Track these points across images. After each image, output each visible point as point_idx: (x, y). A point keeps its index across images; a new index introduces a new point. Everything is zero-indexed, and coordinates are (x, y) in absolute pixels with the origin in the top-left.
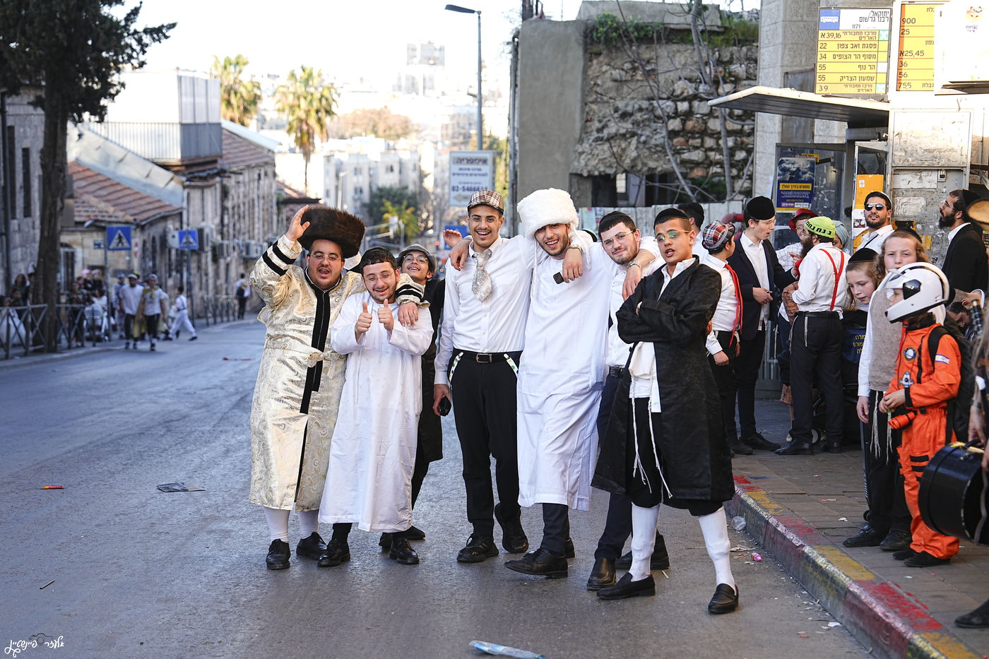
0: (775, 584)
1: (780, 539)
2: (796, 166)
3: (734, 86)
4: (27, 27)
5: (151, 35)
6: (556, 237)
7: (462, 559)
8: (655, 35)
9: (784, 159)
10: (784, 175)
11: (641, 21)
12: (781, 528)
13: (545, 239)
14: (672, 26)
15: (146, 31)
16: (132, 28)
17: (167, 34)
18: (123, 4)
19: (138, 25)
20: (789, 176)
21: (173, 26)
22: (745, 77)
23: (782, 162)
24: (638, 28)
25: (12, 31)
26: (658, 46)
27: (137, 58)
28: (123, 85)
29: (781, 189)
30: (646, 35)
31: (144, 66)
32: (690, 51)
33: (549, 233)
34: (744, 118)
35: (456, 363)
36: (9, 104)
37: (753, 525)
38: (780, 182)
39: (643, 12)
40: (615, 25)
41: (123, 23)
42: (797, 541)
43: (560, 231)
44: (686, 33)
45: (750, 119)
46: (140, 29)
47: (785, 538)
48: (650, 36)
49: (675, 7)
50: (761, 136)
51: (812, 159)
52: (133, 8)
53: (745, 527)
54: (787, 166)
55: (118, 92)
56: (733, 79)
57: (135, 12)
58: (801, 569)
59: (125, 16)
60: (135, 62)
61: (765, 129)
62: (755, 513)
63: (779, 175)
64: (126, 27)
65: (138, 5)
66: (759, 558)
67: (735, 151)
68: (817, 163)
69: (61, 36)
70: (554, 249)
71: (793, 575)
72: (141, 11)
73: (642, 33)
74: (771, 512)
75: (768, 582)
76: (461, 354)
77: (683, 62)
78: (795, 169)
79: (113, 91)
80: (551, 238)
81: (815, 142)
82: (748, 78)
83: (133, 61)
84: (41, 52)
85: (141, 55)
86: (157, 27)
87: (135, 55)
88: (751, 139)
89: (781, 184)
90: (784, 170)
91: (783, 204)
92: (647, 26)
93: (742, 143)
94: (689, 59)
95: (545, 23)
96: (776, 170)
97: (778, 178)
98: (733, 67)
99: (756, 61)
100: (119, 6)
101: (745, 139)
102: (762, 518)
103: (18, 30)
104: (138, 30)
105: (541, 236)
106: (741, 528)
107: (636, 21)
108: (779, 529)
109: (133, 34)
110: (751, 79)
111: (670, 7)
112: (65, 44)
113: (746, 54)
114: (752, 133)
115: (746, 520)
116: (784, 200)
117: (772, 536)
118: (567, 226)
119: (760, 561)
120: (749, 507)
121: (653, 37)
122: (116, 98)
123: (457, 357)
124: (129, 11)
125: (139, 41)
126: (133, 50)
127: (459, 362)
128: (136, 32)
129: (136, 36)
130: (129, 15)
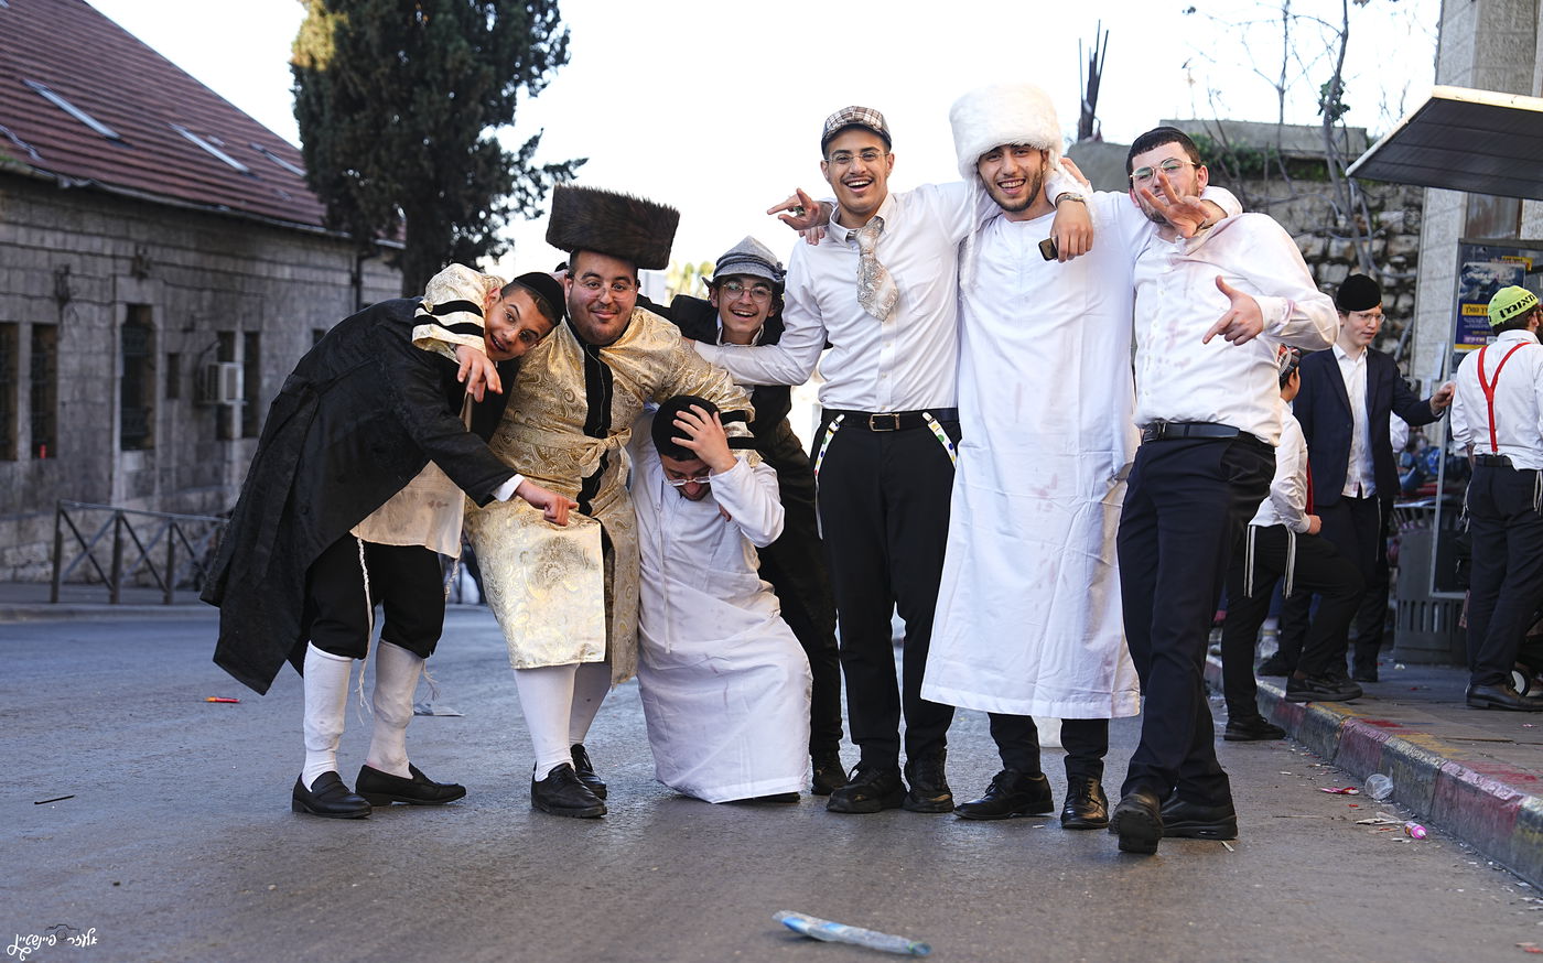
0: (1457, 870)
1: (1464, 796)
2: (1492, 276)
3: (1384, 242)
4: (383, 153)
5: (554, 173)
6: (1020, 175)
7: (835, 807)
8: (1266, 166)
9: (1472, 264)
10: (1469, 291)
11: (1247, 147)
12: (1469, 777)
13: (1000, 176)
14: (1293, 155)
15: (547, 169)
16: (529, 163)
17: (575, 173)
18: (513, 124)
19: (536, 161)
20: (1478, 293)
21: (583, 161)
22: (1401, 230)
23: (1468, 269)
24: (1242, 156)
25: (362, 158)
26: (1270, 184)
27: (533, 206)
28: (511, 242)
29: (1464, 313)
30: (1252, 167)
31: (541, 216)
32: (1318, 192)
33: (1010, 164)
34: (1397, 290)
35: (829, 436)
36: (369, 274)
37: (1408, 786)
38: (1462, 302)
39: (1250, 136)
40: (1206, 150)
41: (516, 158)
42: (1501, 791)
43: (1031, 163)
44: (1313, 165)
45: (1407, 292)
46: (539, 166)
47: (1476, 791)
48: (1259, 167)
49: (1298, 129)
50: (1429, 288)
51: (1519, 265)
52: (531, 137)
53: (1392, 793)
54: (1476, 276)
55: (504, 251)
56: (1383, 232)
57: (534, 142)
58: (1513, 843)
59: (520, 147)
60: (529, 211)
61: (1434, 275)
62: (1415, 763)
63: (1462, 291)
64: (520, 164)
65: (538, 133)
66: (1421, 832)
67: (1382, 339)
68: (1528, 273)
69: (426, 164)
70: (1014, 197)
71: (1494, 858)
72: (540, 141)
73: (1247, 164)
74: (1445, 756)
75: (1440, 866)
76: (841, 418)
77: (1307, 207)
78: (1488, 282)
79: (498, 250)
80: (1013, 175)
81: (1521, 238)
82: (1406, 232)
83: (526, 209)
84: (400, 187)
85: (538, 201)
86: (562, 163)
87: (530, 201)
88: (1408, 323)
89: (1465, 306)
90: (1471, 283)
91: (1467, 339)
92: (1255, 154)
93: (1394, 327)
94: (1317, 203)
95: (1103, 147)
96: (1457, 282)
97: (1460, 295)
98: (1383, 216)
99: (1420, 208)
100: (508, 127)
101: (1398, 323)
102: (1427, 768)
103: (371, 156)
104: (536, 167)
105: (990, 169)
106: (1383, 796)
107: (1238, 146)
108: (1464, 778)
109: (529, 173)
110: (1411, 234)
111: (1291, 129)
112: (432, 175)
113: (1405, 198)
114: (1410, 312)
115: (1394, 781)
116: (1469, 332)
117: (1449, 794)
118: (1044, 154)
119: (1423, 838)
120: (1401, 757)
121: (1263, 169)
122: (501, 258)
123: (833, 426)
124: (526, 142)
125: (537, 182)
126: (528, 194)
127: (836, 433)
128: (533, 170)
129: (533, 176)
130: (525, 146)
